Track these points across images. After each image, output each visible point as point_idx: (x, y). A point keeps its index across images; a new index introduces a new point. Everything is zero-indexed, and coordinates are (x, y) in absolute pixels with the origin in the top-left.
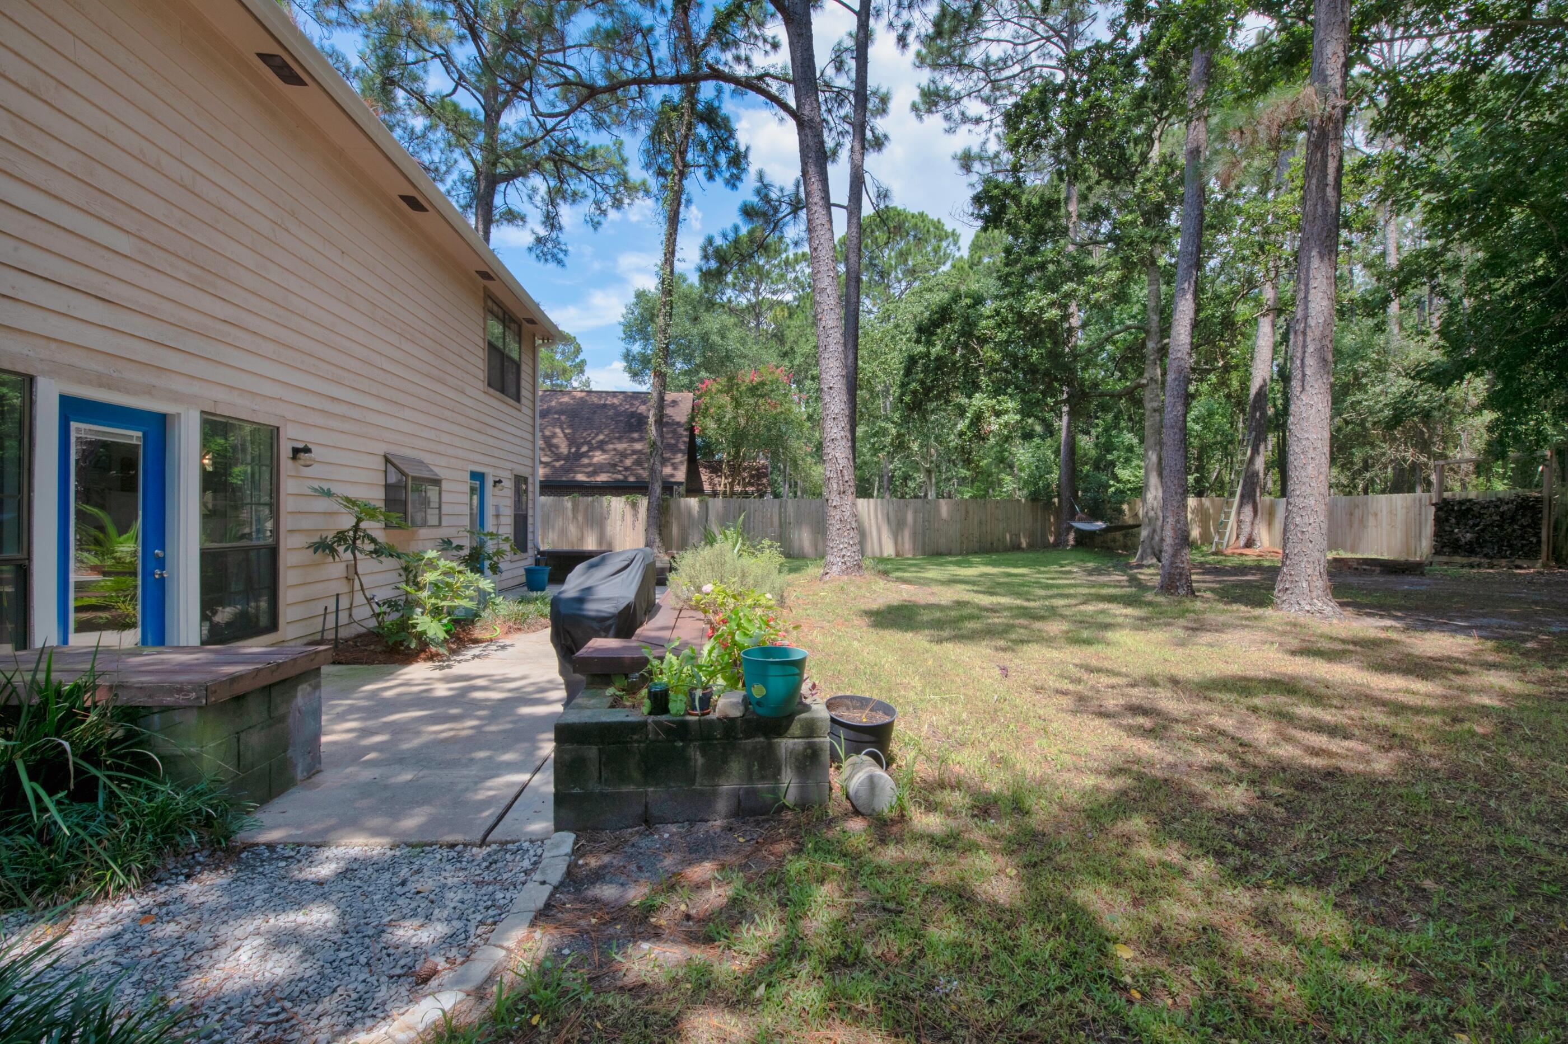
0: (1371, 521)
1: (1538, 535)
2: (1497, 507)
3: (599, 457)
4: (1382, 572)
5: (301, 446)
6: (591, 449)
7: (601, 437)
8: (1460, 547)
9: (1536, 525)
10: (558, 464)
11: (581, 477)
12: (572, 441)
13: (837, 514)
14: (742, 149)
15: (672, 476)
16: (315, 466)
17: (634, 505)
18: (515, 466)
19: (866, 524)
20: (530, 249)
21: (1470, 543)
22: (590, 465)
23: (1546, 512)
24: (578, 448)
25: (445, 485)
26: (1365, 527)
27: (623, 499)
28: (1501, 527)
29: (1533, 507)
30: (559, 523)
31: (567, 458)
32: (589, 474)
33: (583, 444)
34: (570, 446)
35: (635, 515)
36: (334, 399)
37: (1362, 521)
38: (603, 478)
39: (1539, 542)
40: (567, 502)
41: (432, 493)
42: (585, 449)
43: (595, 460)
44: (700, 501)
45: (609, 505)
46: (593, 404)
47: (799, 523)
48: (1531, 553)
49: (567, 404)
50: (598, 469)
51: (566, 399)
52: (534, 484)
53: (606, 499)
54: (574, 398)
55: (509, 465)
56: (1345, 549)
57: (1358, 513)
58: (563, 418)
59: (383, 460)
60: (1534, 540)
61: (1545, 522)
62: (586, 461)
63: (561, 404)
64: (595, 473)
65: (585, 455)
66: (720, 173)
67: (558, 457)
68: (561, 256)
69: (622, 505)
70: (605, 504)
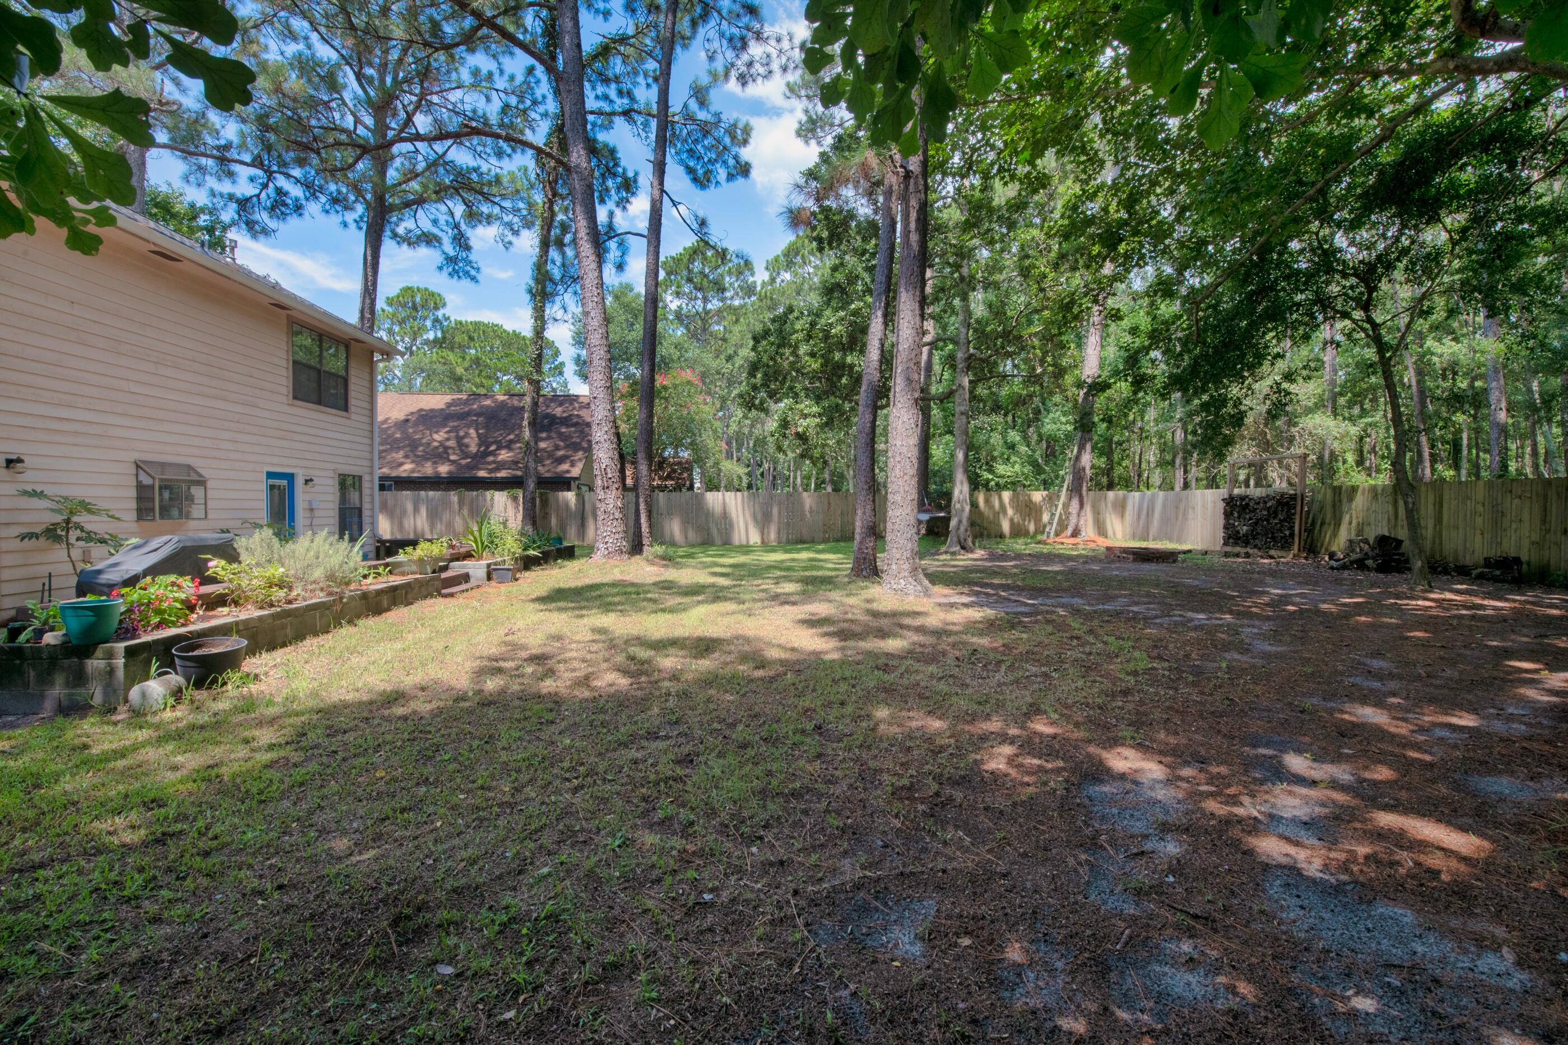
0: (1191, 515)
1: (1292, 528)
2: (1265, 502)
3: (504, 455)
4: (1134, 560)
5: (14, 457)
6: (499, 448)
7: (512, 437)
8: (1239, 538)
9: (1290, 519)
10: (463, 462)
11: (482, 474)
12: (483, 441)
13: (602, 507)
14: (630, 174)
15: (568, 472)
16: (29, 472)
17: (515, 499)
18: (339, 466)
19: (734, 515)
20: (440, 268)
21: (1245, 535)
22: (494, 462)
23: (1298, 508)
24: (488, 447)
25: (210, 484)
26: (1186, 519)
27: (505, 493)
28: (1267, 520)
29: (1287, 503)
30: (446, 516)
31: (474, 457)
32: (490, 471)
33: (493, 443)
34: (480, 445)
35: (517, 508)
36: (61, 419)
37: (1185, 514)
38: (502, 474)
39: (1292, 535)
40: (454, 497)
41: (197, 492)
42: (493, 448)
43: (500, 458)
44: (577, 495)
45: (492, 499)
46: (513, 407)
47: (670, 513)
48: (1286, 544)
49: (488, 407)
50: (501, 466)
51: (488, 402)
52: (372, 481)
53: (489, 494)
54: (495, 401)
55: (333, 466)
56: (1171, 540)
57: (1182, 506)
58: (481, 419)
59: (134, 466)
60: (1287, 533)
61: (1298, 517)
62: (491, 458)
63: (482, 407)
64: (497, 469)
65: (493, 453)
66: (609, 197)
67: (465, 455)
68: (473, 273)
69: (504, 498)
70: (489, 497)
